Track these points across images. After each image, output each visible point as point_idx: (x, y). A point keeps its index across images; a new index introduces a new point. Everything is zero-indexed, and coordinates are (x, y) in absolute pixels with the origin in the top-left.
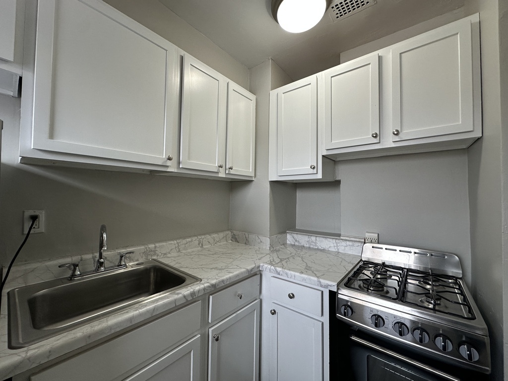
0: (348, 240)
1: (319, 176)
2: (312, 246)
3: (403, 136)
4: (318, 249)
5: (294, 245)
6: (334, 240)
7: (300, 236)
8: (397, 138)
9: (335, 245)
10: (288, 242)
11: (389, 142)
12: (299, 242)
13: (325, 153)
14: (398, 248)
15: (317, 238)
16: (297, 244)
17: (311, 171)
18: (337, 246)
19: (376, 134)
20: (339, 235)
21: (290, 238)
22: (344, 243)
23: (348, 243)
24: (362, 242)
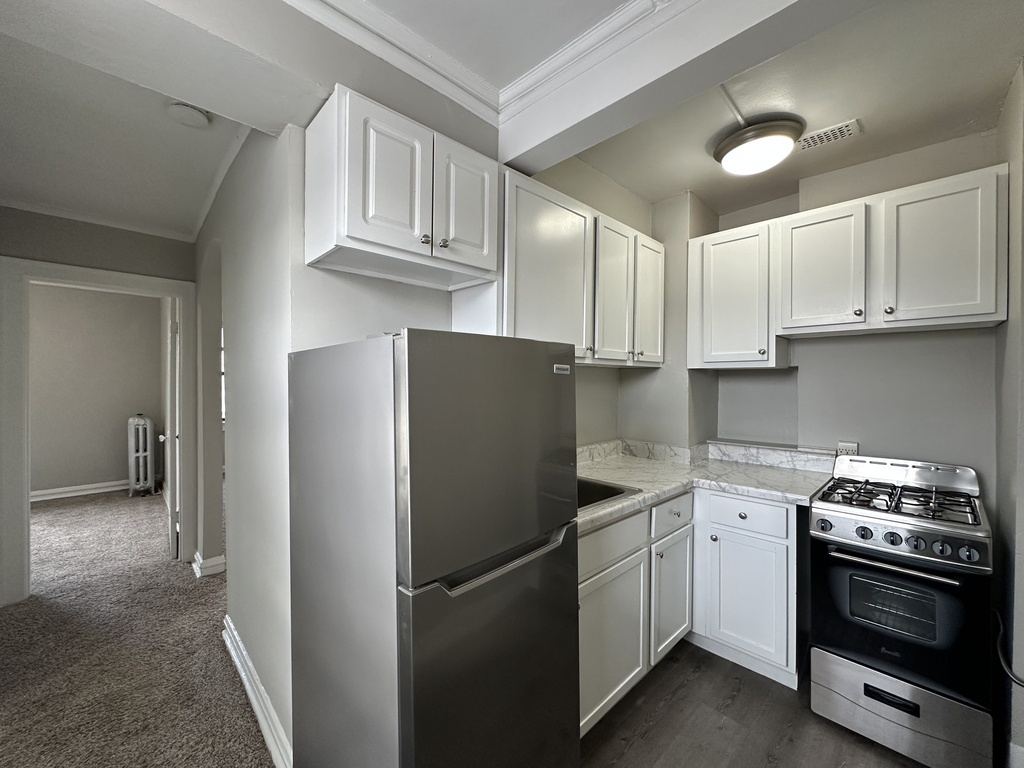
0: (811, 453)
1: (772, 364)
2: (751, 462)
3: (900, 315)
4: (761, 465)
5: (721, 461)
6: (788, 454)
7: (731, 447)
8: (891, 317)
9: (790, 459)
10: (710, 457)
11: (878, 321)
12: (729, 456)
13: (781, 333)
14: (889, 461)
15: (760, 451)
16: (725, 458)
17: (760, 357)
18: (793, 461)
19: (860, 311)
20: (796, 447)
21: (713, 451)
22: (804, 457)
23: (810, 456)
24: (832, 455)
